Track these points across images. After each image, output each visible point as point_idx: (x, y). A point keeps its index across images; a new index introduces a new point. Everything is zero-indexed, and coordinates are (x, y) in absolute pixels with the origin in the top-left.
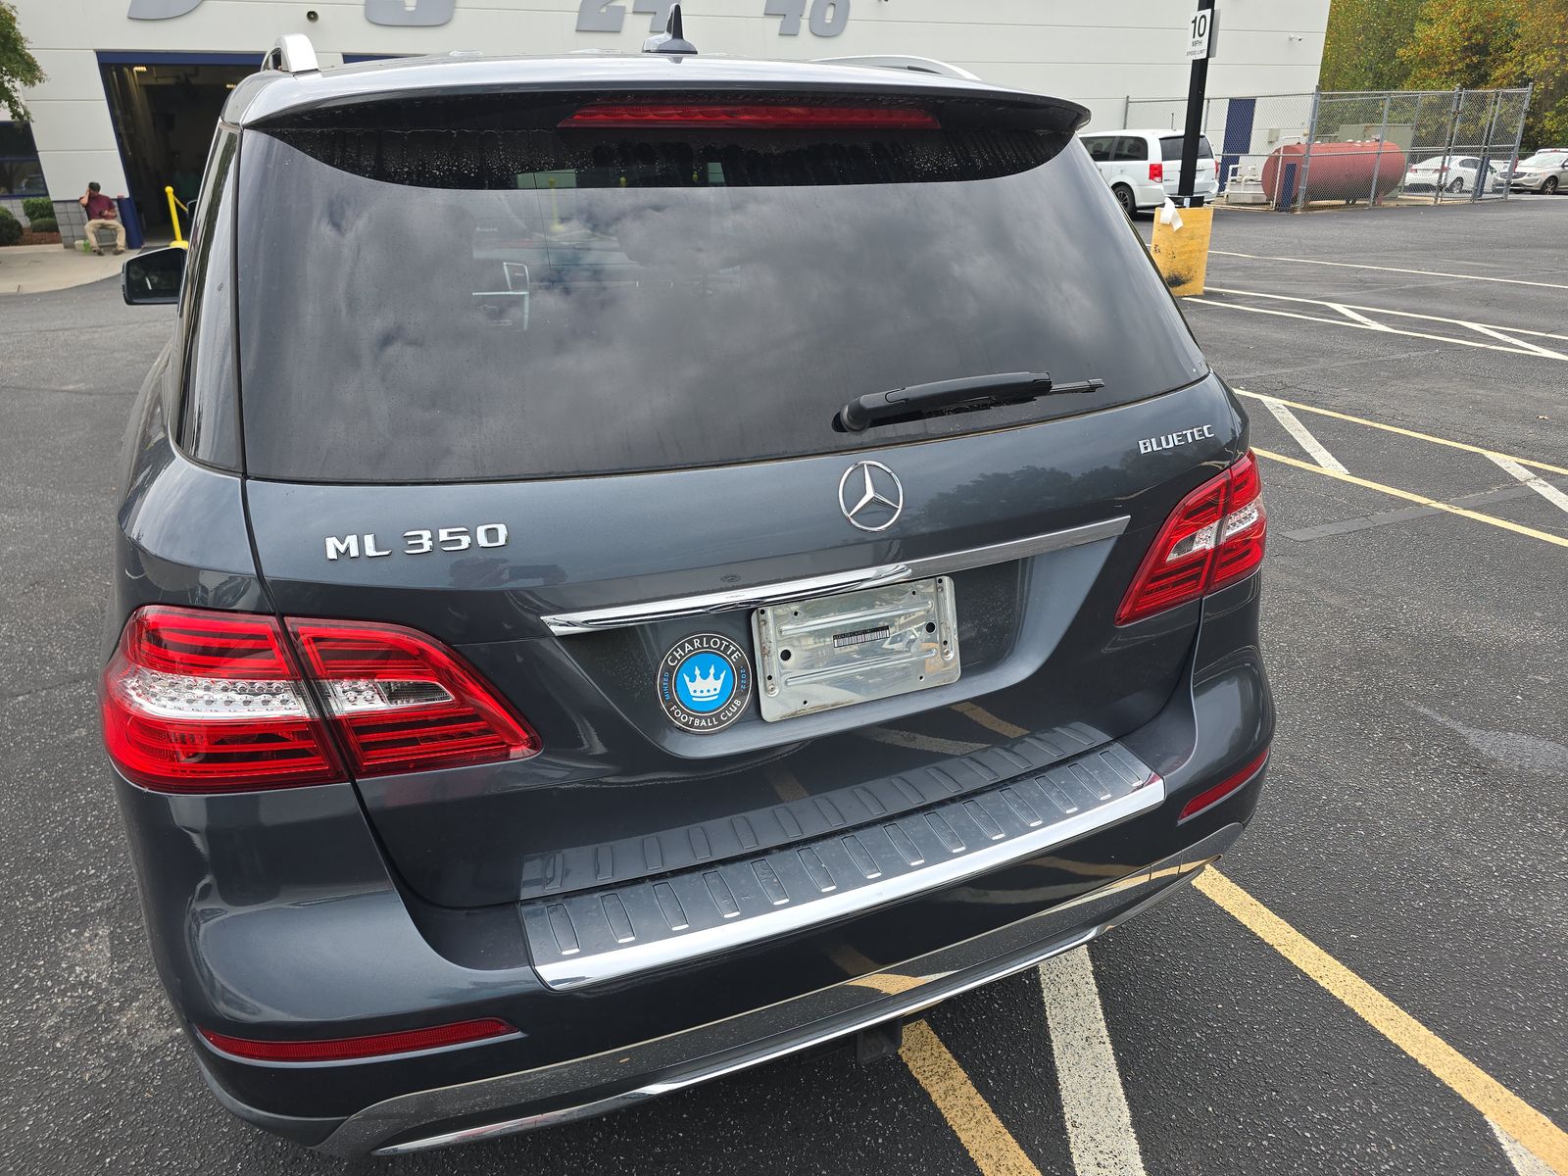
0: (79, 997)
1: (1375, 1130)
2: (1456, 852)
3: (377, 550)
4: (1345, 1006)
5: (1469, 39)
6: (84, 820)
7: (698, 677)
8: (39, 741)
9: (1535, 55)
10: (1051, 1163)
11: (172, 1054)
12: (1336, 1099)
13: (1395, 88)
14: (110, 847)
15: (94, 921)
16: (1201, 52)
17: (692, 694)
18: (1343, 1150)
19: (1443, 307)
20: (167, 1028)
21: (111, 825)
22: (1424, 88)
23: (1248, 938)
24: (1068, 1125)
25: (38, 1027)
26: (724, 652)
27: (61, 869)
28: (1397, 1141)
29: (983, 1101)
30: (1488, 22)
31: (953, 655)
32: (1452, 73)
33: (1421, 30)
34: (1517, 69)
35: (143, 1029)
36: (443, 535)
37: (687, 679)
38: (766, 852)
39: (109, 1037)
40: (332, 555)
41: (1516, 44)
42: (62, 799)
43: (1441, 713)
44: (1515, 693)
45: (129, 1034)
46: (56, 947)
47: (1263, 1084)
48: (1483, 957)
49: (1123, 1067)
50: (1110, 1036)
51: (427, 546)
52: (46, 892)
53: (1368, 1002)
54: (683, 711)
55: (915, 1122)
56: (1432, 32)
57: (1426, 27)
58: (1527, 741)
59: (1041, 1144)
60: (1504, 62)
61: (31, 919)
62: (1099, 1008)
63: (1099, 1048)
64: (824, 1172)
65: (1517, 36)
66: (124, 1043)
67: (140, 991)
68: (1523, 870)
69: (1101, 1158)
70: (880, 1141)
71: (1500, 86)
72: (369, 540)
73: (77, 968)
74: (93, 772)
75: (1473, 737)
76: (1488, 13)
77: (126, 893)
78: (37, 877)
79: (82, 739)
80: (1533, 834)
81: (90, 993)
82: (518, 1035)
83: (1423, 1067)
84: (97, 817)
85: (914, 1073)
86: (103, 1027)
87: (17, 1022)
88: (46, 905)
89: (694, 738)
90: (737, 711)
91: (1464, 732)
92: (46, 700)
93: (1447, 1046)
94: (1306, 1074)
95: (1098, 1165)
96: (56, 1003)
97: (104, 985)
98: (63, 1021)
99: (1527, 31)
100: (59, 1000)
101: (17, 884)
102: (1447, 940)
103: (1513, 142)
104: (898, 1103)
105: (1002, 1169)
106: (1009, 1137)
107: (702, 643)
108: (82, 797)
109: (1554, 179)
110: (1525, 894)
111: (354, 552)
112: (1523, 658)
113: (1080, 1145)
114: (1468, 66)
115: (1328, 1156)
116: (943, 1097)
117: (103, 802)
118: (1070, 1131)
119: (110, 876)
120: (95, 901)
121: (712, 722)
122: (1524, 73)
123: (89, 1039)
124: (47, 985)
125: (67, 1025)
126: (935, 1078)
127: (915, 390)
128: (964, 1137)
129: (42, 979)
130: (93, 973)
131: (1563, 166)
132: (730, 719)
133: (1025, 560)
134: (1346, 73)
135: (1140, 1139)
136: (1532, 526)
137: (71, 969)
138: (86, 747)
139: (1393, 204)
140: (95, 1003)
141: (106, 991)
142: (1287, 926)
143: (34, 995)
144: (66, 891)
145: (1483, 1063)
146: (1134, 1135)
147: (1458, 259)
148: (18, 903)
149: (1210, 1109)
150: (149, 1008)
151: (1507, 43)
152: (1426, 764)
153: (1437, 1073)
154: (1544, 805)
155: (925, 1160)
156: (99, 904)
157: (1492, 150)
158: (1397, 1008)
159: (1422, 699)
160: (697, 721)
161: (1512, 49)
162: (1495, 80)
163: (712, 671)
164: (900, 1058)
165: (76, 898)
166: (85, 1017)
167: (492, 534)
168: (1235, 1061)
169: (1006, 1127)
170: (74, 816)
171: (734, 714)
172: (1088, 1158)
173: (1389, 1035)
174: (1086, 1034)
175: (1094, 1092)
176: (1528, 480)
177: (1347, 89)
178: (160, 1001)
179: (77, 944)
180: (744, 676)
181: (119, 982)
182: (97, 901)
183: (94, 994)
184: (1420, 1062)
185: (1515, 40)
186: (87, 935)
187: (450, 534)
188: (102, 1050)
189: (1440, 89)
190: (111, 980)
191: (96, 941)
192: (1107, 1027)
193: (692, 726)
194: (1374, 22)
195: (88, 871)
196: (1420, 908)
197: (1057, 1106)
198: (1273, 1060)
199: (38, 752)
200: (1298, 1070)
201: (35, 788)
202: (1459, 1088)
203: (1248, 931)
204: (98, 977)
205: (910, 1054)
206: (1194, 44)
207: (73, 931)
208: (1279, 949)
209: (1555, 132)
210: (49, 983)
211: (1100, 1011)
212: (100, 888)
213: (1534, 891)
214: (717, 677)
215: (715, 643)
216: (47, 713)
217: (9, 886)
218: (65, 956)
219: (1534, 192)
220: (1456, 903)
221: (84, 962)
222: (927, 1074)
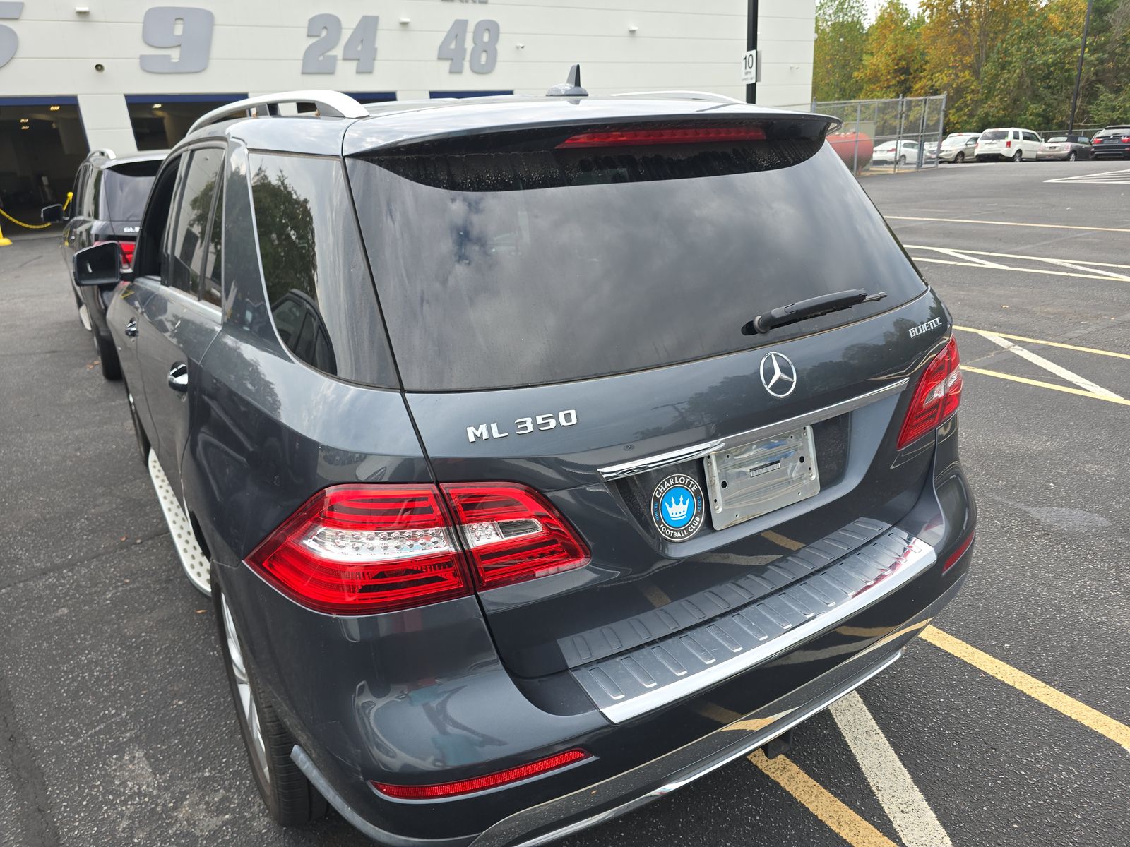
0: (138, 804)
1: (1061, 764)
2: (1048, 585)
3: (500, 433)
4: (1017, 690)
5: (897, 64)
6: (91, 674)
7: (674, 504)
8: (32, 621)
9: (939, 74)
10: (872, 816)
11: (229, 834)
12: (1031, 748)
13: (854, 98)
14: (120, 692)
15: (129, 747)
16: (752, 79)
17: (671, 515)
18: (1047, 779)
19: (921, 240)
20: (217, 816)
21: (114, 675)
22: (872, 98)
23: (944, 655)
24: (874, 789)
25: (114, 830)
26: (688, 486)
27: (87, 713)
28: (1077, 769)
29: (815, 783)
30: (908, 54)
31: (815, 476)
32: (889, 87)
33: (867, 59)
34: (929, 83)
35: (199, 820)
36: (539, 420)
37: (667, 505)
38: (712, 620)
39: (174, 829)
40: (472, 439)
41: (927, 67)
42: (67, 661)
43: (1009, 499)
44: (1048, 482)
45: (189, 825)
46: (106, 770)
47: (985, 745)
48: (1087, 648)
49: (894, 746)
50: (880, 729)
51: (530, 429)
52: (82, 731)
53: (1030, 685)
54: (667, 528)
55: (776, 803)
56: (874, 61)
57: (870, 57)
58: (1064, 511)
59: (862, 804)
60: (920, 79)
61: (77, 752)
62: (867, 711)
63: (876, 738)
64: (728, 844)
65: (927, 62)
66: (188, 832)
67: (185, 793)
68: (1091, 592)
69: (902, 807)
70: (758, 818)
71: (919, 95)
72: (494, 427)
73: (128, 783)
74: (85, 639)
75: (1033, 512)
76: (908, 47)
77: (146, 724)
78: (70, 721)
79: (66, 615)
80: (1089, 569)
81: (147, 800)
82: (593, 758)
83: (1076, 721)
84: (101, 672)
85: (763, 770)
86: (167, 823)
87: (96, 829)
88: (85, 740)
89: (675, 545)
90: (698, 525)
91: (1028, 509)
92: (26, 590)
93: (1086, 706)
94: (1009, 736)
95: (902, 811)
96: (122, 810)
97: (155, 792)
98: (133, 823)
99: (933, 58)
100: (124, 808)
101: (56, 728)
102: (1062, 641)
103: (938, 131)
104: (760, 792)
105: (843, 824)
106: (839, 803)
107: (674, 481)
108: (83, 658)
109: (961, 154)
110: (1097, 607)
111: (485, 436)
112: (1045, 460)
113: (886, 801)
114: (898, 82)
115: (1040, 785)
116: (788, 783)
117: (102, 660)
118: (876, 793)
119: (128, 713)
120: (123, 732)
121: (684, 533)
122: (933, 86)
123: (159, 832)
124: (109, 799)
125: (137, 825)
126: (778, 772)
127: (801, 304)
128: (811, 807)
129: (104, 795)
130: (143, 785)
131: (966, 145)
132: (694, 530)
133: (852, 412)
134: (822, 89)
135: (922, 791)
136: (1021, 376)
137: (124, 784)
138: (72, 622)
139: (868, 174)
140: (153, 806)
141: (158, 797)
142: (964, 644)
143: (102, 808)
144: (98, 728)
145: (1109, 713)
146: (918, 790)
147: (921, 208)
148: (62, 742)
149: (959, 766)
150: (198, 804)
151: (921, 67)
152: (1011, 532)
153: (1086, 723)
154: (1090, 550)
155: (791, 826)
156: (128, 735)
157: (926, 136)
158: (1048, 686)
159: (995, 491)
160: (675, 533)
161: (925, 70)
162: (916, 90)
163: (681, 499)
164: (750, 762)
165: (108, 731)
166: (149, 817)
167: (568, 416)
168: (963, 733)
169: (836, 796)
170: (83, 673)
171: (697, 527)
172: (894, 808)
173: (1049, 704)
174: (865, 730)
175: (883, 766)
176: (1010, 347)
177: (824, 100)
178: (204, 798)
179: (121, 766)
180: (699, 501)
181: (166, 789)
182: (126, 731)
183: (149, 800)
184: (1073, 718)
185: (926, 64)
186: (126, 758)
187: (543, 419)
188: (173, 839)
189: (883, 97)
190: (159, 787)
191: (136, 762)
192: (877, 723)
193: (672, 537)
194: (837, 55)
195: (110, 712)
196: (1040, 623)
197: (863, 780)
198: (986, 730)
199: (35, 629)
200: (1003, 733)
201: (42, 656)
202: (1102, 731)
203: (942, 650)
204: (147, 787)
205: (756, 759)
206: (746, 73)
207: (114, 756)
208: (965, 659)
209: (957, 123)
210: (111, 797)
211: (869, 714)
212: (124, 723)
213: (1103, 604)
214: (684, 504)
215: (682, 480)
216: (30, 600)
217: (50, 730)
218: (116, 776)
219: (950, 162)
220: (1059, 617)
221: (133, 779)
222: (773, 770)
